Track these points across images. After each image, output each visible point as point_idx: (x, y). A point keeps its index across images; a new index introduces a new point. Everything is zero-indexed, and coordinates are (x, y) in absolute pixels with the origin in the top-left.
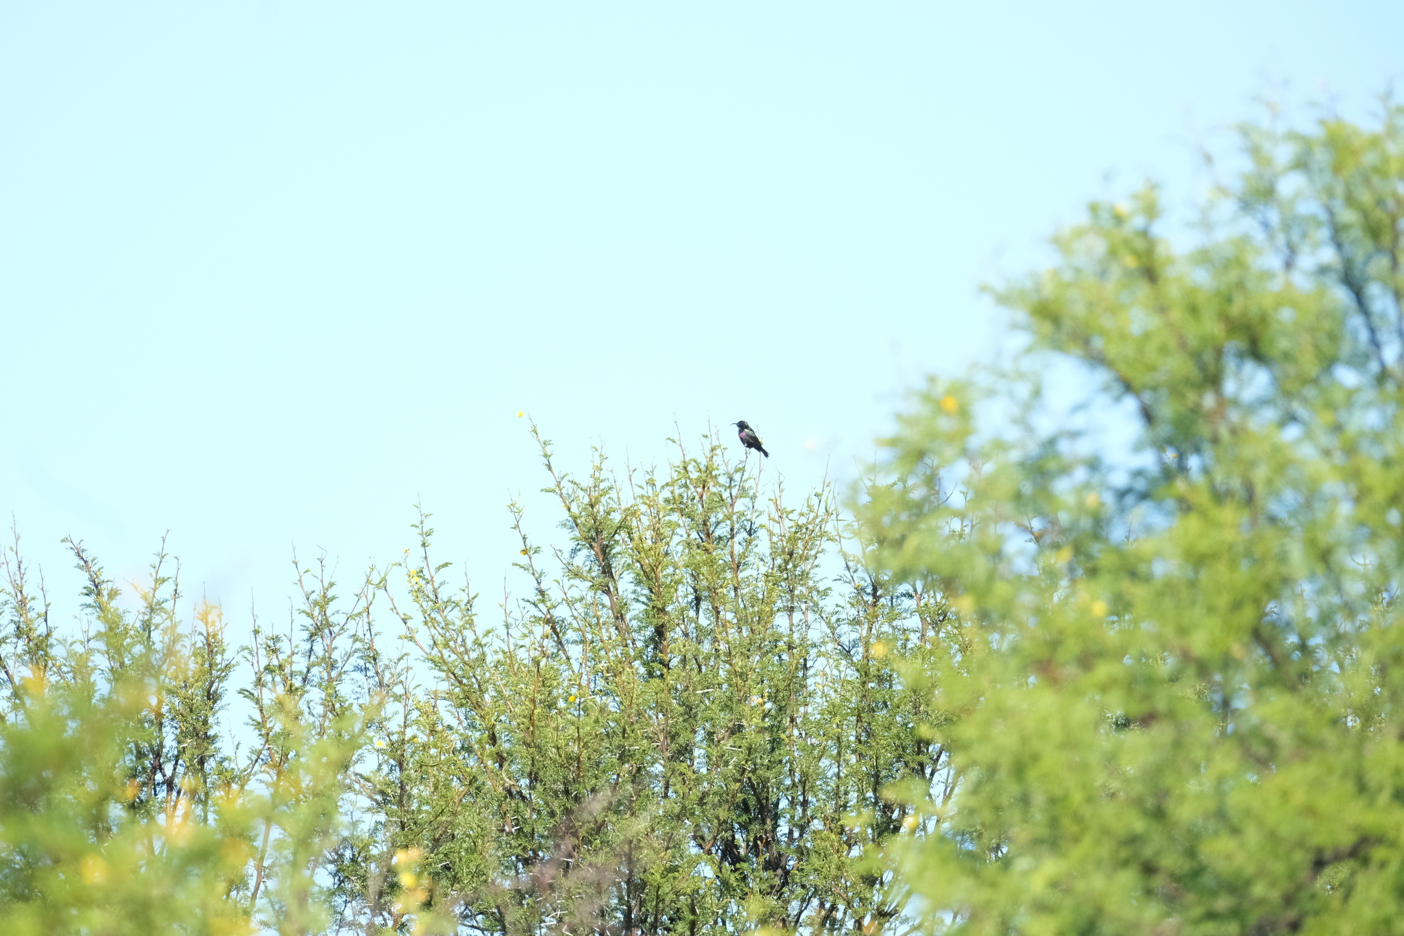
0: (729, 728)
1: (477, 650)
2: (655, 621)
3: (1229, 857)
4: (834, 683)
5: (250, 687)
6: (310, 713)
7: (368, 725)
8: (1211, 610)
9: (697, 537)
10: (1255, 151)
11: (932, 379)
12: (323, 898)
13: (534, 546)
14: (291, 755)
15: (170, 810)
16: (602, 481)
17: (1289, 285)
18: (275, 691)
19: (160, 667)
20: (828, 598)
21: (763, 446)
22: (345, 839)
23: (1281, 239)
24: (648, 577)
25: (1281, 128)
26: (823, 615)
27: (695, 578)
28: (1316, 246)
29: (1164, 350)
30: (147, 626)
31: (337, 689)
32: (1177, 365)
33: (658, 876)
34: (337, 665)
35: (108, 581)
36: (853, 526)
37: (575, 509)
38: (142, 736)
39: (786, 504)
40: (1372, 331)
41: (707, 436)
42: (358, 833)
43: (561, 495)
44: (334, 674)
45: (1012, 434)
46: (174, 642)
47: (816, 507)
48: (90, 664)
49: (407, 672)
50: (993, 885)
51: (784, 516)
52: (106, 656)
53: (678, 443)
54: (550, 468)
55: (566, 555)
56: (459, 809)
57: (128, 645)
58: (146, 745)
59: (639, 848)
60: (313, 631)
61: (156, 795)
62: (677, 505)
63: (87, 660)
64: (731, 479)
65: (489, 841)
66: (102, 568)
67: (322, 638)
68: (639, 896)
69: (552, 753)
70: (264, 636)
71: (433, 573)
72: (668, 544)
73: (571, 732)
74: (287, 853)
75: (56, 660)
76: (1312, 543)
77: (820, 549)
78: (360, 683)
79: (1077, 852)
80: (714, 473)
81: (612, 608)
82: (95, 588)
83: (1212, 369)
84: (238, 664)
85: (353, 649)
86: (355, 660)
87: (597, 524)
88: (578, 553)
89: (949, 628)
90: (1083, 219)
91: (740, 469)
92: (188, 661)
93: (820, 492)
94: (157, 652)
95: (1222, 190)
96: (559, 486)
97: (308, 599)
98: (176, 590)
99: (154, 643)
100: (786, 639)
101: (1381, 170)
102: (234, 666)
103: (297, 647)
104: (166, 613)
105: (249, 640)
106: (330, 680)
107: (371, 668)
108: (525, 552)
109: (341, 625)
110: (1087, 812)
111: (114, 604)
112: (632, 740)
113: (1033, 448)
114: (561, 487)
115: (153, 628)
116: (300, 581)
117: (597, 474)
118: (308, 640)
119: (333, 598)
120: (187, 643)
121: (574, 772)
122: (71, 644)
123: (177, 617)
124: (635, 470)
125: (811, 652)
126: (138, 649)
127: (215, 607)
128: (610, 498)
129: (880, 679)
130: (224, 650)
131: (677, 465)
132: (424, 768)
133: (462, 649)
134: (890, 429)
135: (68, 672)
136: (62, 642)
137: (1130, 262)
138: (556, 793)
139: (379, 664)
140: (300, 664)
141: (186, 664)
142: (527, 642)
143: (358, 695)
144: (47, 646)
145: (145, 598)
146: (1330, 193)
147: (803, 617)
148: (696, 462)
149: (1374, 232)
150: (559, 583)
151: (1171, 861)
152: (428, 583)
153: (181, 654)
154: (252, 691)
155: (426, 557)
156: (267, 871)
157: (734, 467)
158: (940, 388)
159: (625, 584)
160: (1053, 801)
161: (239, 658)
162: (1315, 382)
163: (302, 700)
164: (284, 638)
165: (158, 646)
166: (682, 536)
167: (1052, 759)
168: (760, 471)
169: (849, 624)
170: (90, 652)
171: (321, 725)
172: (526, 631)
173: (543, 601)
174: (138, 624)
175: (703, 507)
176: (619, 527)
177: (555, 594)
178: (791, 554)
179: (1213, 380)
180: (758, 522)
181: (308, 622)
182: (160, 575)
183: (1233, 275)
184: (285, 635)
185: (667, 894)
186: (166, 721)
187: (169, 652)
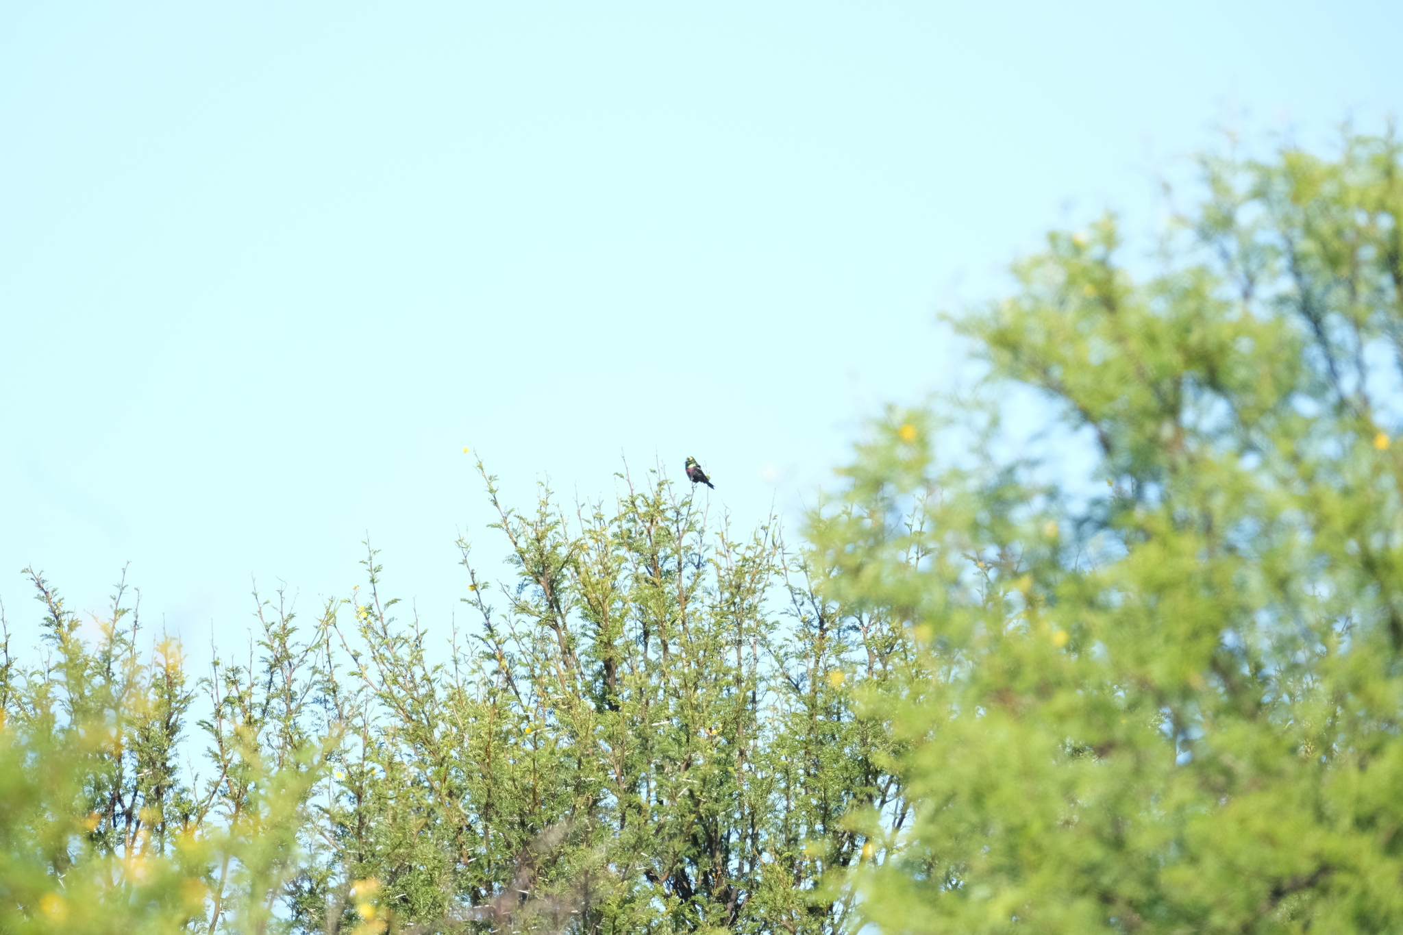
0: (685, 760)
1: (426, 686)
2: (603, 655)
3: (1187, 886)
4: (784, 718)
5: (209, 718)
6: (269, 745)
7: (328, 757)
8: (1169, 639)
9: (647, 571)
10: (1214, 181)
11: (890, 408)
12: (281, 930)
13: (483, 581)
14: (250, 787)
15: (129, 843)
16: (548, 516)
17: (1247, 316)
18: (234, 722)
19: (120, 699)
20: (776, 632)
21: (710, 481)
22: (303, 871)
23: (1239, 268)
24: (595, 611)
25: (1240, 157)
26: (771, 648)
27: (643, 612)
28: (1274, 276)
29: (1123, 380)
30: (107, 657)
31: (296, 721)
32: (1135, 395)
33: (614, 907)
34: (297, 697)
35: (68, 612)
36: (798, 560)
37: (522, 544)
38: (100, 768)
39: (732, 538)
40: (1331, 360)
41: (655, 472)
42: (316, 864)
43: (507, 530)
44: (293, 706)
45: (970, 463)
46: (134, 673)
47: (763, 541)
48: (50, 695)
49: (366, 704)
50: (951, 914)
51: (731, 550)
52: (66, 687)
53: (626, 478)
54: (496, 504)
55: (513, 590)
56: (417, 840)
57: (88, 676)
58: (107, 776)
59: (595, 877)
60: (273, 662)
61: (115, 826)
62: (626, 540)
63: (47, 691)
64: (678, 513)
65: (446, 874)
66: (63, 599)
67: (282, 669)
68: (595, 927)
69: (508, 785)
70: (224, 668)
71: (382, 610)
72: (614, 578)
73: (526, 764)
74: (246, 884)
75: (16, 691)
76: (1269, 571)
77: (768, 583)
78: (319, 715)
79: (1036, 881)
80: (661, 508)
81: (560, 644)
82: (55, 619)
83: (1170, 399)
84: (197, 695)
85: (312, 681)
86: (314, 692)
87: (544, 558)
88: (525, 588)
89: (896, 660)
90: (1041, 247)
91: (687, 503)
92: (148, 692)
93: (766, 525)
94: (117, 683)
95: (1181, 220)
96: (505, 522)
97: (268, 630)
98: (136, 622)
99: (113, 675)
100: (734, 672)
101: (1339, 200)
102: (193, 697)
103: (256, 678)
104: (125, 644)
105: (208, 672)
106: (290, 712)
107: (330, 700)
108: (474, 587)
109: (301, 657)
110: (1046, 841)
111: (74, 635)
112: (587, 771)
113: (991, 477)
114: (508, 521)
115: (112, 659)
116: (260, 612)
117: (543, 509)
118: (267, 671)
119: (293, 630)
120: (147, 674)
121: (530, 804)
122: (32, 675)
123: (137, 649)
124: (584, 505)
125: (760, 686)
126: (99, 680)
127: (174, 639)
128: (556, 532)
129: (828, 712)
130: (183, 682)
131: (625, 499)
132: (382, 800)
133: (411, 685)
134: (848, 458)
135: (28, 703)
136: (22, 673)
137: (1089, 291)
138: (512, 824)
139: (339, 696)
140: (260, 696)
141: (146, 696)
142: (476, 677)
143: (318, 727)
144: (6, 677)
145: (104, 628)
146: (1288, 221)
147: (751, 650)
148: (644, 497)
149: (1333, 261)
150: (505, 618)
151: (1129, 889)
152: (377, 619)
153: (141, 685)
154: (211, 723)
155: (375, 594)
156: (225, 903)
157: (680, 501)
158: (898, 418)
159: (574, 619)
160: (1011, 831)
161: (198, 690)
162: (1274, 411)
163: (262, 732)
164: (243, 669)
165: (118, 677)
166: (631, 570)
167: (1010, 788)
168: (708, 505)
169: (797, 657)
170: (51, 682)
171: (280, 757)
172: (475, 667)
173: (492, 636)
174: (98, 655)
175: (651, 541)
176: (566, 562)
177: (503, 630)
178: (738, 587)
179: (1172, 410)
180: (706, 556)
181: (268, 654)
182: (121, 606)
183: (1191, 305)
184: (244, 667)
185: (624, 924)
186: (126, 752)
187: (129, 684)
